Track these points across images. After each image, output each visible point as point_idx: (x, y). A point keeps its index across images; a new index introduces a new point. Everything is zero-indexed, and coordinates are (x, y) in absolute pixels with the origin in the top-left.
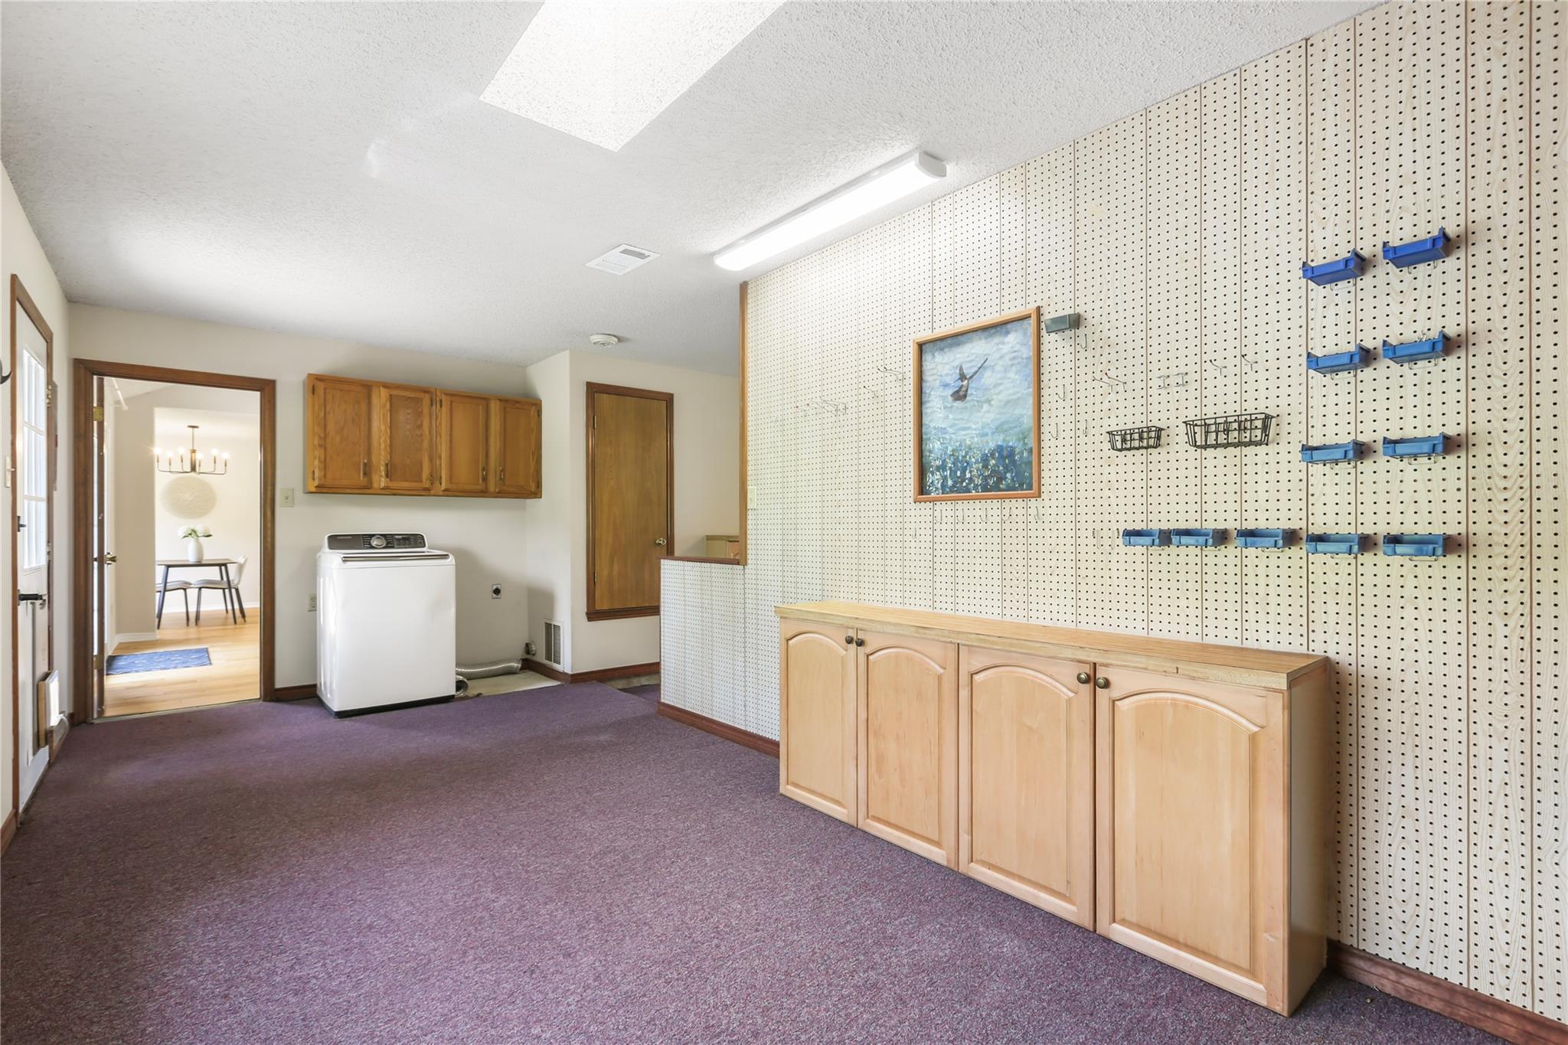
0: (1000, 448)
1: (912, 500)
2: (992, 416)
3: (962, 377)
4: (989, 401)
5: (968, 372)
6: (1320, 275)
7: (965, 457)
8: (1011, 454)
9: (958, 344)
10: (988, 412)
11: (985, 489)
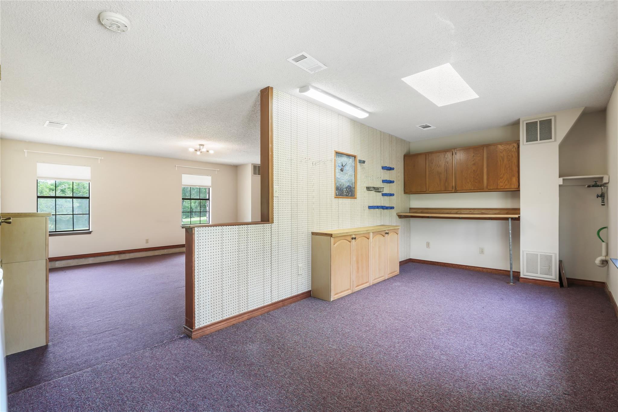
0: (349, 186)
1: (334, 197)
2: (347, 177)
3: (342, 166)
4: (347, 174)
5: (344, 165)
6: (384, 168)
7: (343, 187)
8: (351, 187)
9: (341, 156)
10: (347, 176)
11: (347, 196)
